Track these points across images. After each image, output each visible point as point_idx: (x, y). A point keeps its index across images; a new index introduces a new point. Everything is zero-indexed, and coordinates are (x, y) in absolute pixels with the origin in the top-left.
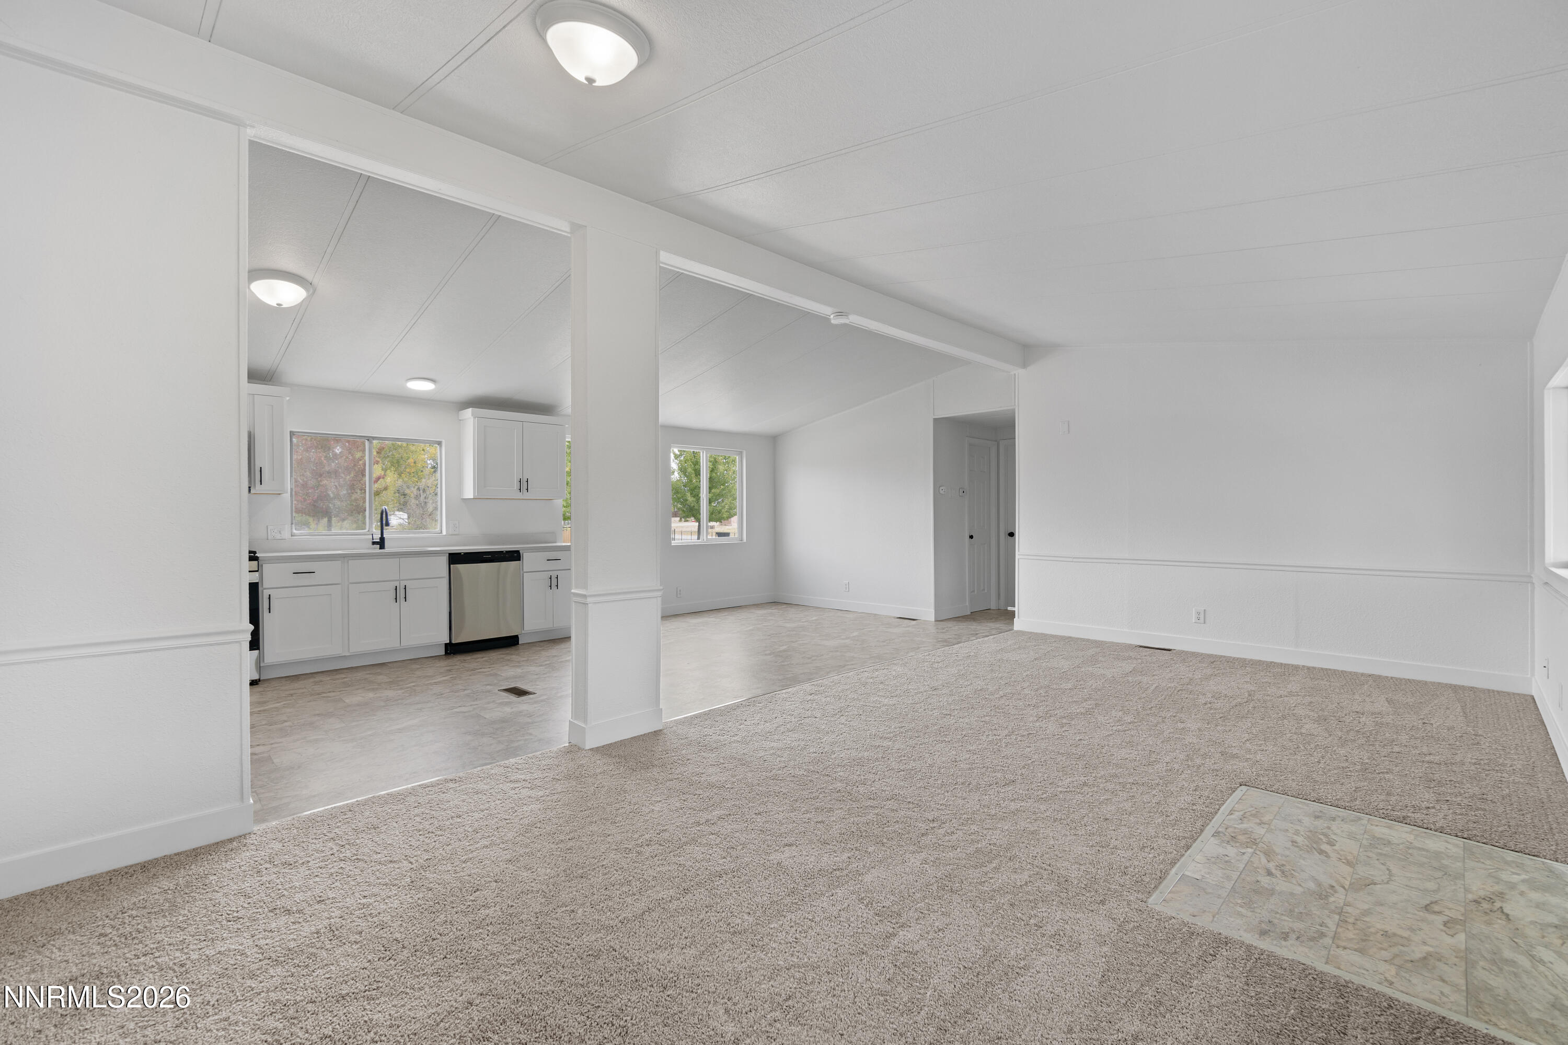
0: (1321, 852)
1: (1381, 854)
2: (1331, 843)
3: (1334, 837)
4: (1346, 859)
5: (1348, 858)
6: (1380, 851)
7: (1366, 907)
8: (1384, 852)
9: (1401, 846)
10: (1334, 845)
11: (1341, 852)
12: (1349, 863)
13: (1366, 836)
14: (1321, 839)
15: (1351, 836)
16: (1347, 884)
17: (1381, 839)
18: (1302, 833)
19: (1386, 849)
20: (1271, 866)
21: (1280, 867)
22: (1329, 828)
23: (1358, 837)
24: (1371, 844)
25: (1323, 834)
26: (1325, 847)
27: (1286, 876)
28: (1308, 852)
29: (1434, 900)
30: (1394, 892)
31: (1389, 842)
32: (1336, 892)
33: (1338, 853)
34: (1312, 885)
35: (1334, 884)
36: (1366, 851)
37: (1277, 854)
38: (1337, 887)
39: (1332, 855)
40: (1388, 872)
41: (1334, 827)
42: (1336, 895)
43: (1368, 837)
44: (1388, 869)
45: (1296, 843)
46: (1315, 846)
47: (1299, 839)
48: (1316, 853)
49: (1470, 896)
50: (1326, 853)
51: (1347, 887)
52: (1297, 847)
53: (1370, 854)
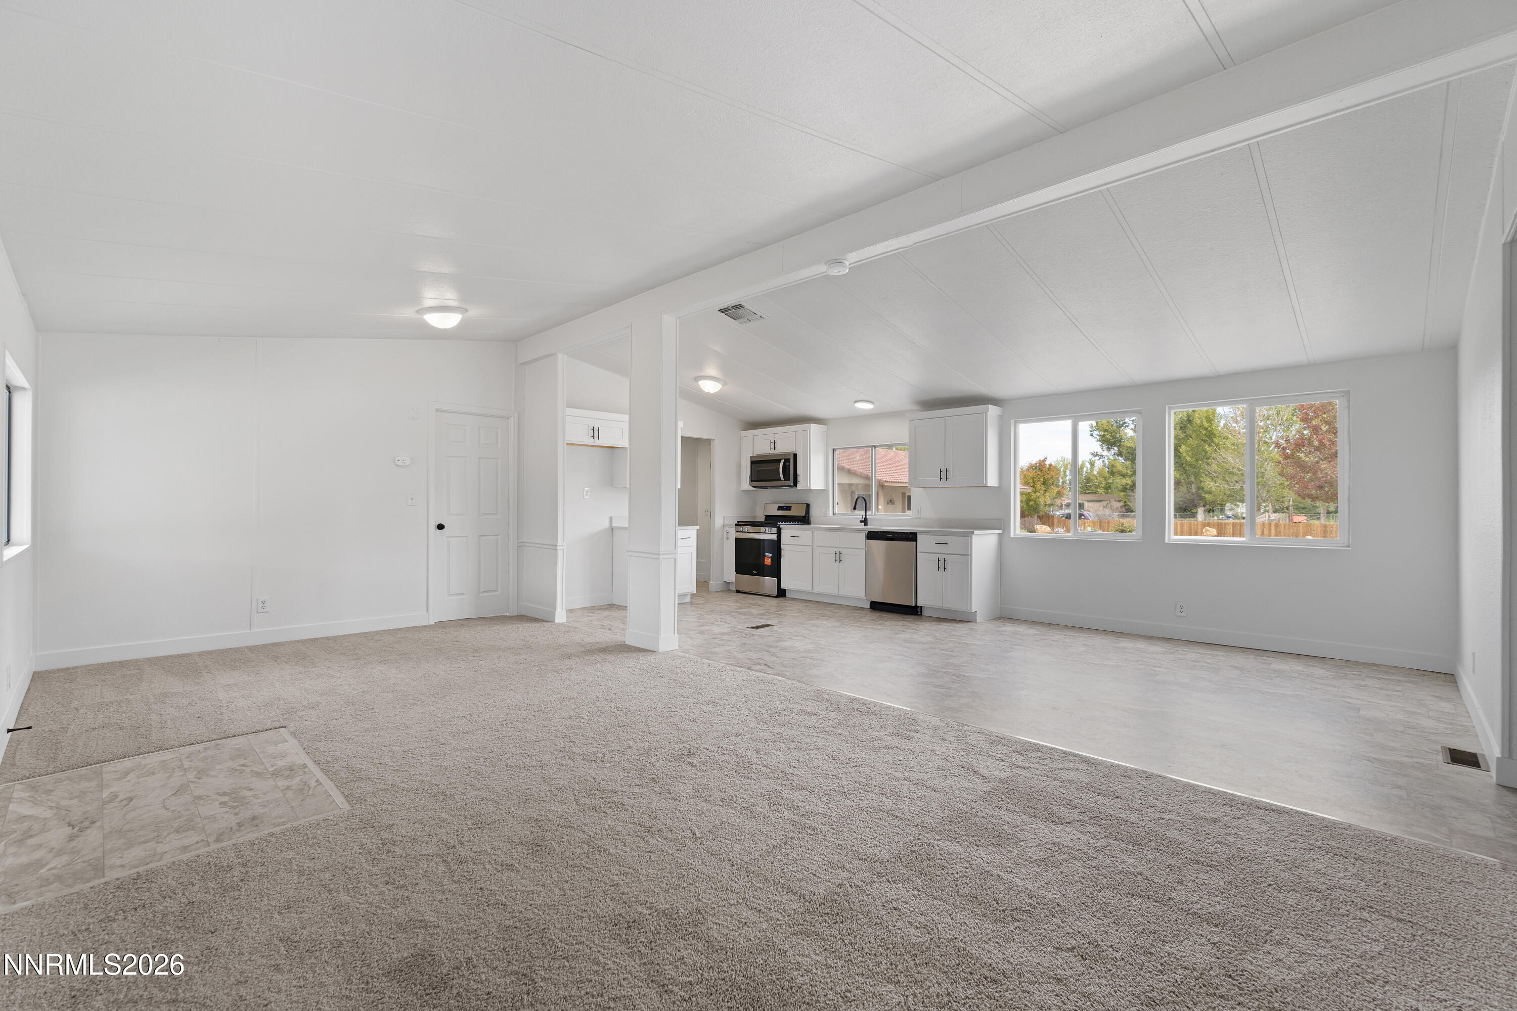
0: (225, 794)
1: (180, 817)
2: (223, 804)
3: (225, 810)
4: (204, 799)
5: (202, 801)
6: (181, 820)
7: (172, 780)
8: (177, 821)
9: (165, 834)
10: (220, 803)
11: (210, 801)
12: (199, 797)
13: (201, 825)
14: (234, 802)
15: (213, 819)
16: (192, 785)
17: (186, 831)
18: (252, 798)
19: (177, 824)
20: (248, 769)
21: (242, 772)
22: (236, 814)
23: (207, 821)
24: (192, 821)
25: (236, 807)
26: (226, 799)
27: (232, 769)
28: (234, 789)
29: (127, 807)
30: (157, 797)
31: (177, 831)
32: (196, 777)
33: (212, 800)
34: (213, 773)
35: (200, 781)
36: (193, 813)
37: (252, 776)
38: (196, 780)
39: (217, 797)
40: (168, 807)
41: (233, 817)
42: (194, 776)
43: (198, 826)
44: (168, 809)
45: (248, 790)
46: (234, 795)
47: (248, 793)
48: (228, 791)
49: (98, 824)
50: (221, 795)
51: (190, 783)
52: (244, 788)
53: (188, 813)
